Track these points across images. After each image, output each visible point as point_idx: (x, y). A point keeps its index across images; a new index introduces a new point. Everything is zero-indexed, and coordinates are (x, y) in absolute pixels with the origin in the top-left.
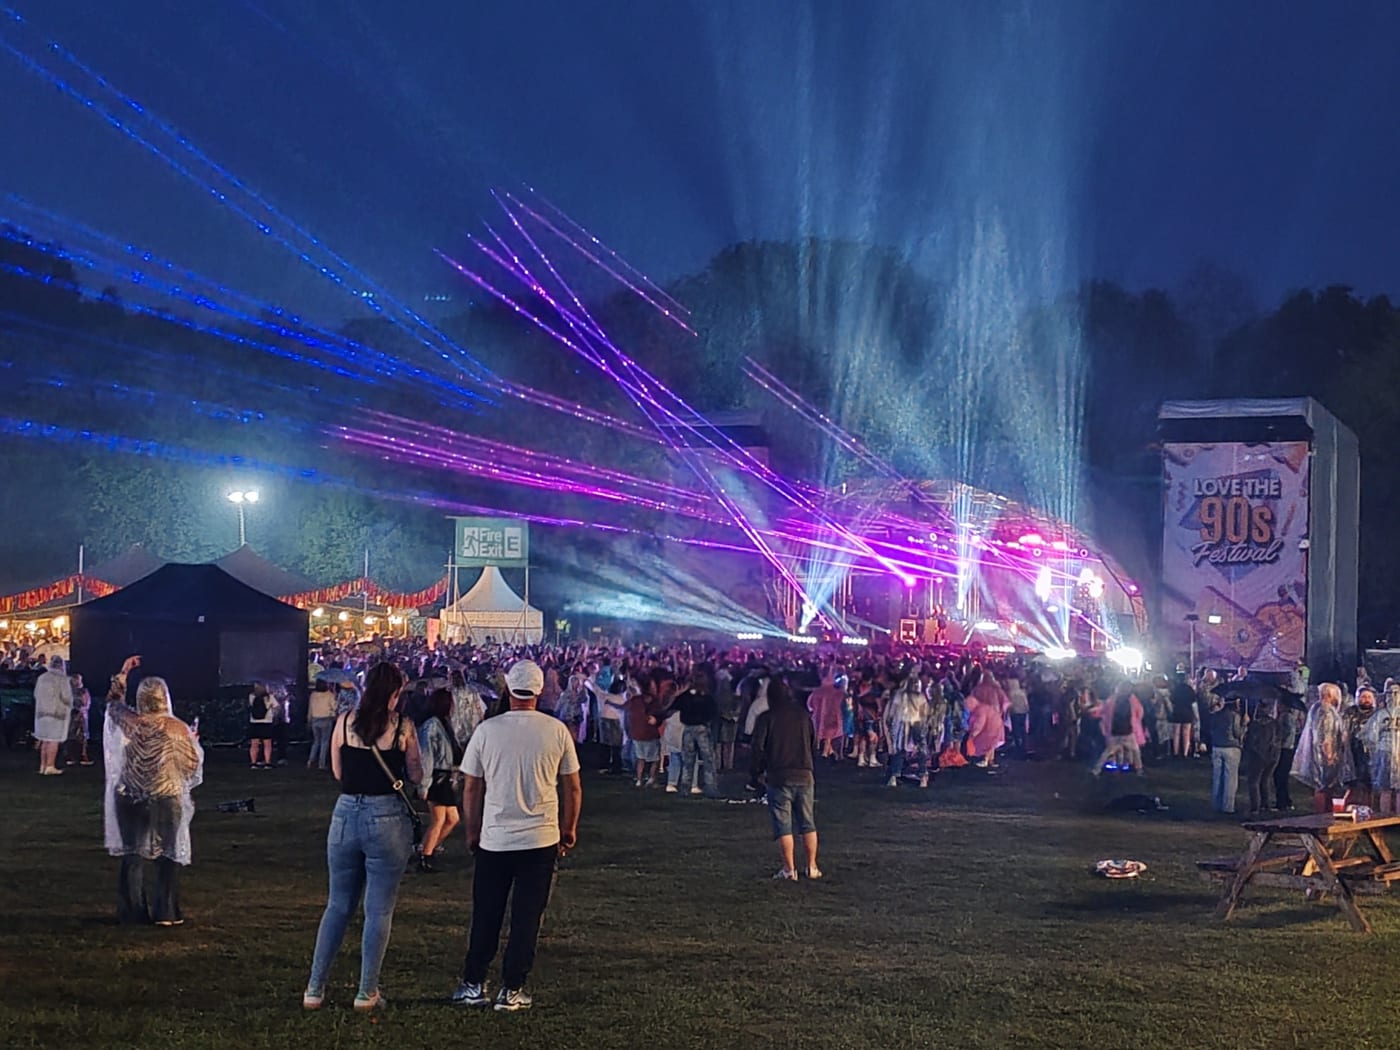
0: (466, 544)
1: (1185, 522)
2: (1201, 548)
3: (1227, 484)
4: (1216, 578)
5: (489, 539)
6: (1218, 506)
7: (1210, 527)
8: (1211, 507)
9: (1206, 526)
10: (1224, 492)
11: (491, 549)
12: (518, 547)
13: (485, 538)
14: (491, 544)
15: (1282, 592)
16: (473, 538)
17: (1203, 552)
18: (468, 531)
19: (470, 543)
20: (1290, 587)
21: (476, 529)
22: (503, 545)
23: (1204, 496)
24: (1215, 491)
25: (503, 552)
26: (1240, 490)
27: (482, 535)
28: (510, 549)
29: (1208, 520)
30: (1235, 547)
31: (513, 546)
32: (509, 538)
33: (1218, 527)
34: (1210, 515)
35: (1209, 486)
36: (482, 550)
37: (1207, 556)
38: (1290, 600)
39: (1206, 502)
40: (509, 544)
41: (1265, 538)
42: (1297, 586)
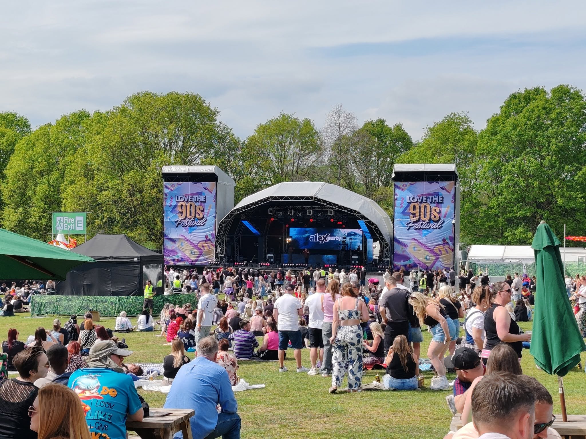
0: (57, 224)
1: (404, 213)
2: (410, 223)
3: (421, 198)
4: (416, 235)
5: (68, 222)
6: (417, 207)
7: (414, 215)
8: (414, 207)
9: (412, 214)
10: (420, 201)
11: (69, 227)
12: (82, 225)
13: (66, 221)
14: (69, 224)
15: (444, 240)
16: (60, 221)
17: (410, 225)
18: (58, 218)
19: (59, 224)
20: (447, 238)
21: (62, 218)
22: (75, 225)
23: (411, 202)
24: (416, 200)
25: (75, 227)
26: (427, 200)
27: (65, 220)
28: (78, 226)
29: (413, 212)
30: (425, 223)
31: (79, 225)
32: (78, 221)
33: (417, 214)
34: (414, 210)
35: (413, 198)
36: (65, 227)
37: (412, 226)
38: (447, 243)
39: (412, 205)
40: (78, 224)
41: (437, 219)
42: (450, 238)
